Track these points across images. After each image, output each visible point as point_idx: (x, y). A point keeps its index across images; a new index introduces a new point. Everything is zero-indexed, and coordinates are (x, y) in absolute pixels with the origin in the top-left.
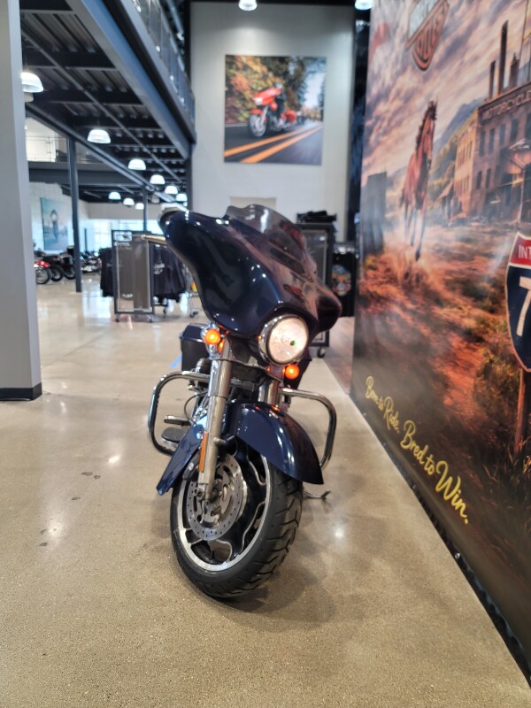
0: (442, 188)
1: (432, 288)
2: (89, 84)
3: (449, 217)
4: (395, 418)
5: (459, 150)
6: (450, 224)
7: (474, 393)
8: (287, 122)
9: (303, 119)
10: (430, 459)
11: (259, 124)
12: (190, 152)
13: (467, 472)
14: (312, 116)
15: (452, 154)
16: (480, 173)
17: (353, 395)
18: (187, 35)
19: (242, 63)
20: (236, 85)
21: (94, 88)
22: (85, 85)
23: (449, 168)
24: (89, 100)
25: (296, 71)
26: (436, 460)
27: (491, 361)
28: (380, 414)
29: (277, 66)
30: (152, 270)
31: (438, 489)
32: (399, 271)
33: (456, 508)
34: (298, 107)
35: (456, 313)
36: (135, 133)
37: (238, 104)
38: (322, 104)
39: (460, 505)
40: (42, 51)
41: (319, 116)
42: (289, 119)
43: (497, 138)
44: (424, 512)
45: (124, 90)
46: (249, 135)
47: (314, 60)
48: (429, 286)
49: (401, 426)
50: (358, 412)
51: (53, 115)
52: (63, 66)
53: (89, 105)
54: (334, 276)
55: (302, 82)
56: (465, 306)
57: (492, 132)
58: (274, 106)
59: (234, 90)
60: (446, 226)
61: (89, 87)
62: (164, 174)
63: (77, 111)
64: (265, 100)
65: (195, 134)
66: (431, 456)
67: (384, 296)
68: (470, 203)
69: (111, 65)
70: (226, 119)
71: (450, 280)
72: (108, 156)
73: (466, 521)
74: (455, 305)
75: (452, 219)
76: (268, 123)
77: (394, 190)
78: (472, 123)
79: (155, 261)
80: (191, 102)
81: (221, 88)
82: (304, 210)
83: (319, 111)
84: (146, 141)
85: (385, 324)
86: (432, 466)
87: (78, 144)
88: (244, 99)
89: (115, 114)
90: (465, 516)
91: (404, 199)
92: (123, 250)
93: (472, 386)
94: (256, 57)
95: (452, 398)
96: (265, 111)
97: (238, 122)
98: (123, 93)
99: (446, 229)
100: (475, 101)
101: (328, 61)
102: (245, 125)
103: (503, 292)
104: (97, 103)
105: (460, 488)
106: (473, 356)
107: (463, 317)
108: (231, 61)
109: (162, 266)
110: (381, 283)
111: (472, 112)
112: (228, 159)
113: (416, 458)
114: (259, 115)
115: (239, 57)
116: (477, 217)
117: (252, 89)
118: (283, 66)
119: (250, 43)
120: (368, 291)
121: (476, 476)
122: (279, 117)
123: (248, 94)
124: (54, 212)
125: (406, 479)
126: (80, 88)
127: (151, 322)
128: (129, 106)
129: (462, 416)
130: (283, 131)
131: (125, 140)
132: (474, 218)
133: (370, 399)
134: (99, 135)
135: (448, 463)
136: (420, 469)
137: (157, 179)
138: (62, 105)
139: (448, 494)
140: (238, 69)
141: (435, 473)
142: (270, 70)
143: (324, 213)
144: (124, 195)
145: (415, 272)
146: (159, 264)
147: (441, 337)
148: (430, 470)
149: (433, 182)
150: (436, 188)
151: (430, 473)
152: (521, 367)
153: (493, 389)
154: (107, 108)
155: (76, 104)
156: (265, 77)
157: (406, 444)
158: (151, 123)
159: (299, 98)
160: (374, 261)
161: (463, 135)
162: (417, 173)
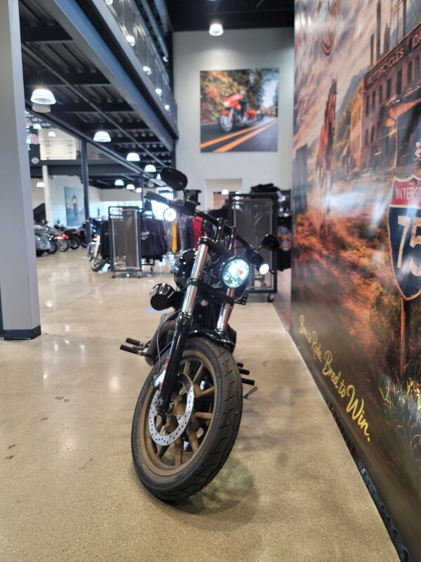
0: (342, 149)
1: (339, 235)
2: (94, 97)
3: (348, 173)
4: (318, 349)
5: (352, 115)
6: (348, 179)
7: (370, 323)
8: (249, 119)
9: (262, 116)
10: (342, 384)
11: (227, 122)
12: (174, 146)
13: (367, 394)
14: (269, 113)
15: (348, 121)
16: (367, 131)
17: (291, 332)
18: (171, 58)
19: (213, 76)
20: (209, 93)
21: (98, 101)
22: (91, 98)
23: (346, 132)
24: (95, 110)
25: (255, 80)
26: (346, 385)
27: (381, 294)
28: (309, 346)
29: (241, 77)
30: (140, 236)
31: (348, 410)
32: (317, 224)
33: (361, 427)
34: (258, 107)
35: (356, 254)
36: (131, 134)
37: (211, 108)
38: (276, 104)
39: (364, 424)
40: (54, 73)
41: (274, 113)
42: (251, 116)
43: (377, 98)
44: (339, 431)
45: (120, 101)
46: (220, 130)
47: (269, 70)
48: (336, 234)
49: (322, 356)
50: (294, 345)
51: (69, 123)
52: (72, 83)
53: (95, 114)
54: (279, 235)
55: (261, 87)
56: (361, 247)
57: (374, 94)
58: (239, 107)
59: (207, 97)
60: (346, 181)
61: (94, 100)
62: (156, 164)
63: (87, 119)
64: (232, 103)
65: (178, 132)
66: (343, 381)
67: (309, 246)
68: (361, 158)
69: (107, 82)
70: (202, 120)
71: (350, 226)
72: (112, 152)
73: (369, 439)
74: (355, 248)
75: (350, 174)
76: (234, 121)
77: (312, 158)
78: (360, 90)
79: (142, 229)
80: (174, 108)
81: (197, 96)
82: (256, 184)
83: (274, 108)
84: (140, 139)
85: (310, 270)
86: (344, 390)
87: (88, 144)
88: (215, 104)
89: (116, 120)
90: (368, 435)
91: (319, 164)
92: (117, 221)
93: (368, 317)
94: (224, 71)
95: (355, 329)
96: (232, 112)
97: (211, 121)
98: (121, 104)
99: (346, 183)
100: (361, 71)
101: (281, 71)
102: (216, 123)
103: (387, 231)
104: (100, 112)
105: (363, 409)
106: (368, 290)
107: (360, 257)
108: (204, 75)
109: (148, 233)
110: (307, 236)
111: (360, 81)
112: (204, 150)
113: (332, 382)
114: (227, 115)
115: (211, 72)
116: (366, 169)
117: (221, 96)
118: (245, 77)
119: (219, 61)
120: (299, 244)
121: (374, 398)
122: (242, 115)
123: (218, 100)
124: (74, 197)
125: (327, 402)
126: (87, 101)
127: (139, 277)
128: (125, 113)
129: (362, 344)
130: (246, 126)
131: (125, 139)
132: (364, 171)
133: (303, 334)
134: (102, 136)
135: (355, 386)
136: (335, 392)
137: (150, 168)
138: (75, 115)
139: (355, 415)
140: (210, 81)
141: (346, 396)
142: (234, 80)
143: (271, 185)
144: (127, 182)
145: (327, 223)
146: (145, 231)
147: (346, 276)
148: (342, 393)
149: (336, 145)
150: (338, 150)
151: (343, 396)
152: (402, 297)
153: (382, 318)
154: (108, 115)
155: (86, 113)
156: (231, 86)
157: (326, 371)
158: (143, 125)
159: (258, 100)
160: (302, 218)
161: (355, 101)
162: (326, 141)
